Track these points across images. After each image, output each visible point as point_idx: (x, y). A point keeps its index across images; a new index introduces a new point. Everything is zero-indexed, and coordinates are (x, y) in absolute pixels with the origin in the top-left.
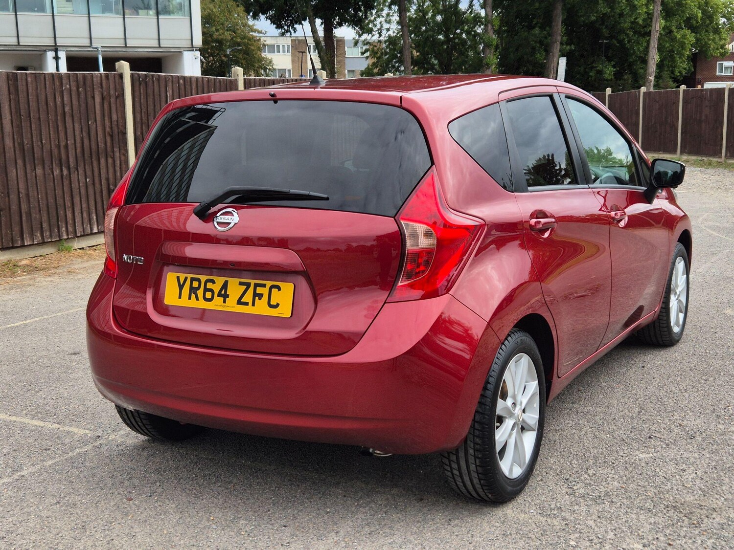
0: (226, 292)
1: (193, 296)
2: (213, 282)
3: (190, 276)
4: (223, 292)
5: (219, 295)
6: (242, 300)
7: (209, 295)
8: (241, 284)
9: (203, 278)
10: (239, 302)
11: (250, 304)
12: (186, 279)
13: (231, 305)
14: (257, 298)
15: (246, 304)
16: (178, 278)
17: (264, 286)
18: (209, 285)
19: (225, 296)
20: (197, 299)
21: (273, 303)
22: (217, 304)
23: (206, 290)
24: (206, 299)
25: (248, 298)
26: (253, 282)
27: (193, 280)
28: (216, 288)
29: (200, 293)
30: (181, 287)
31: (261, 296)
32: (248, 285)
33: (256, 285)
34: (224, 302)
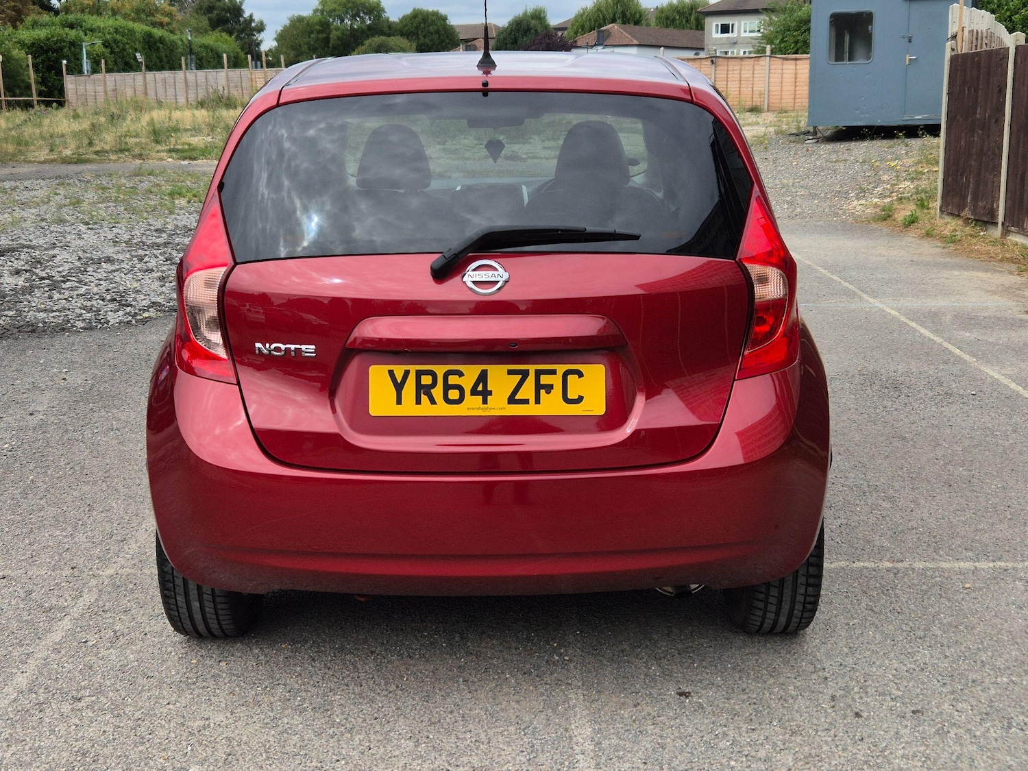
0: (485, 386)
1: (424, 398)
2: (460, 374)
3: (413, 369)
4: (480, 388)
5: (474, 392)
6: (517, 397)
7: (454, 395)
8: (510, 372)
9: (440, 370)
10: (512, 400)
11: (532, 400)
12: (407, 373)
13: (498, 406)
14: (543, 392)
15: (526, 402)
16: (391, 373)
17: (554, 372)
18: (453, 380)
19: (486, 394)
20: (433, 402)
21: (572, 395)
22: (472, 407)
23: (447, 387)
24: (448, 400)
25: (528, 391)
26: (532, 368)
27: (419, 374)
28: (468, 382)
29: (437, 392)
30: (399, 387)
31: (549, 388)
32: (525, 374)
33: (538, 373)
34: (485, 402)
